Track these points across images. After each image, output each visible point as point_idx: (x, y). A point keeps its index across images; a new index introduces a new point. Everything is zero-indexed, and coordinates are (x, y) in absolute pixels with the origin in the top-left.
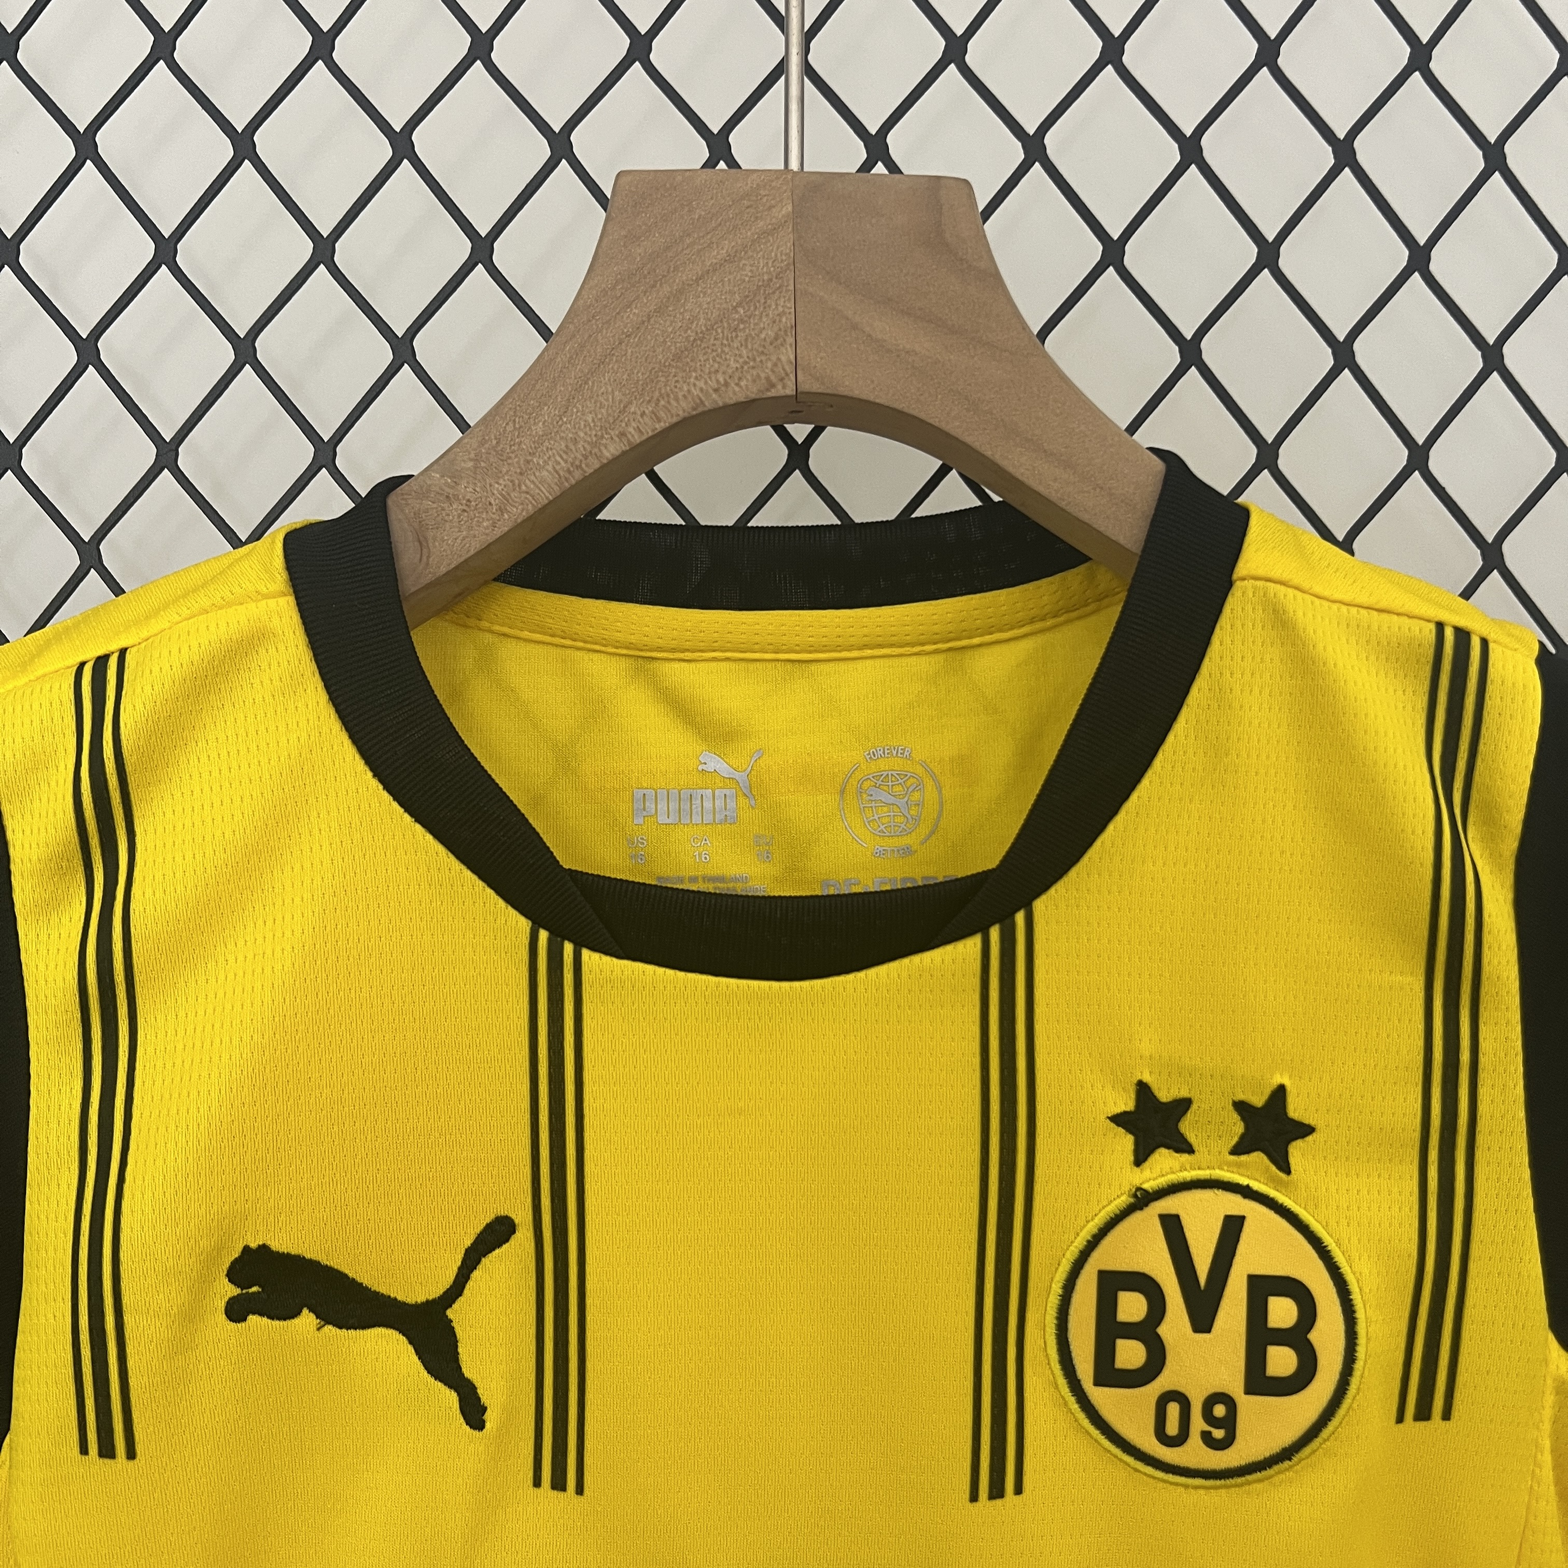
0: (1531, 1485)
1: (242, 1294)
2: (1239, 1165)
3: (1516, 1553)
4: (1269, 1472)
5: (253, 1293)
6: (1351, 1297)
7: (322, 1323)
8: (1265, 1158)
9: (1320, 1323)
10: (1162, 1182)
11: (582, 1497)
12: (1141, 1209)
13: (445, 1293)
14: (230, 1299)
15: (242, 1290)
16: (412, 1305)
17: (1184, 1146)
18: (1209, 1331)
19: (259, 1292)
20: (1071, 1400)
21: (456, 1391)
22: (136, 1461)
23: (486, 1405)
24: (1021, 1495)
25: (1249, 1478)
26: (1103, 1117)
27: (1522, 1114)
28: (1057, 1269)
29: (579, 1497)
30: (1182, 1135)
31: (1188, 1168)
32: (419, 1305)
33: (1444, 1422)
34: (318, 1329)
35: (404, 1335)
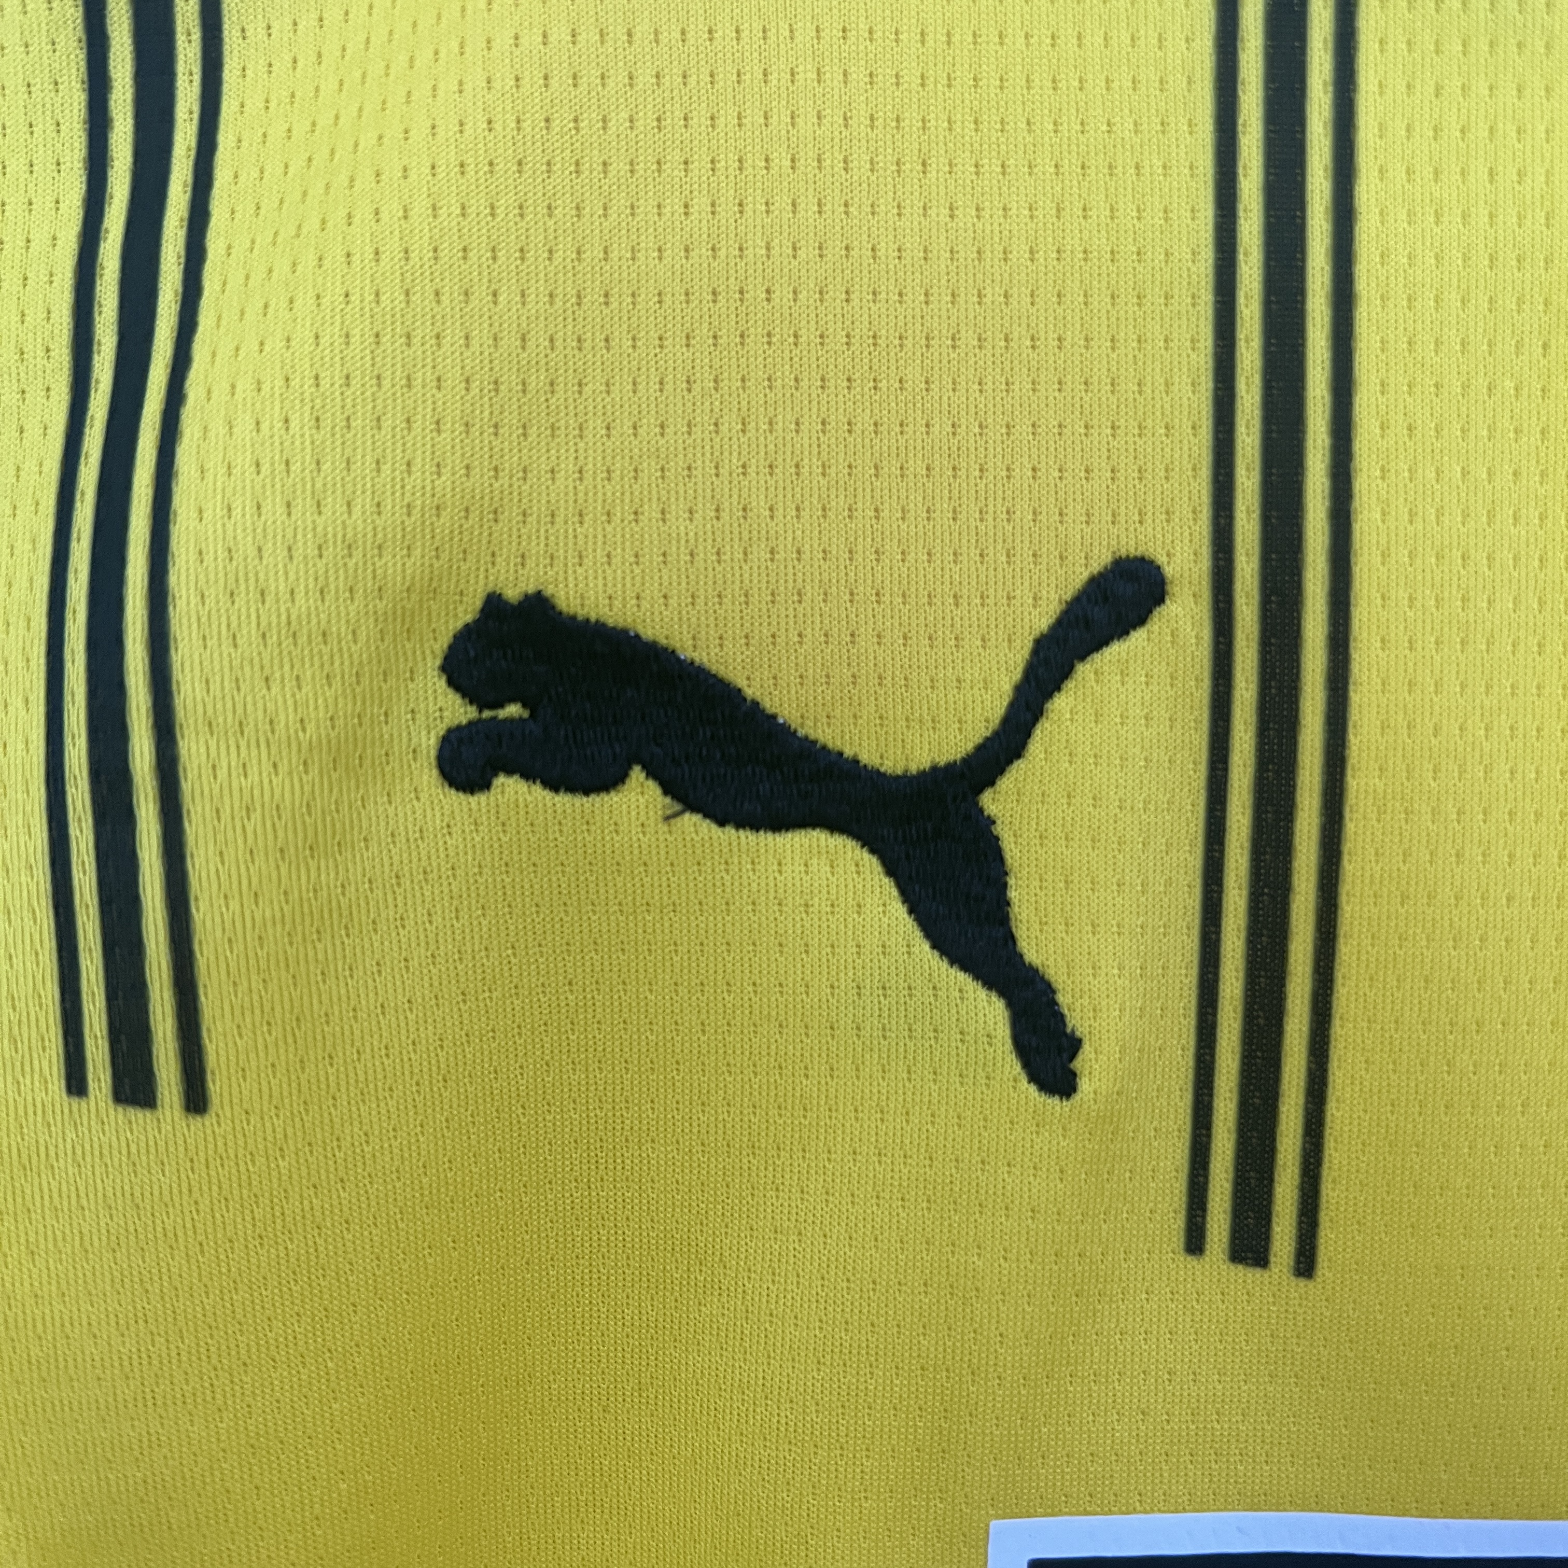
1: (480, 721)
5: (510, 721)
7: (678, 807)
11: (1311, 1284)
13: (980, 748)
14: (450, 731)
15: (480, 712)
16: (897, 778)
19: (521, 719)
21: (1002, 994)
22: (209, 1119)
23: (1078, 1034)
29: (1302, 1282)
32: (913, 777)
34: (667, 818)
35: (873, 851)
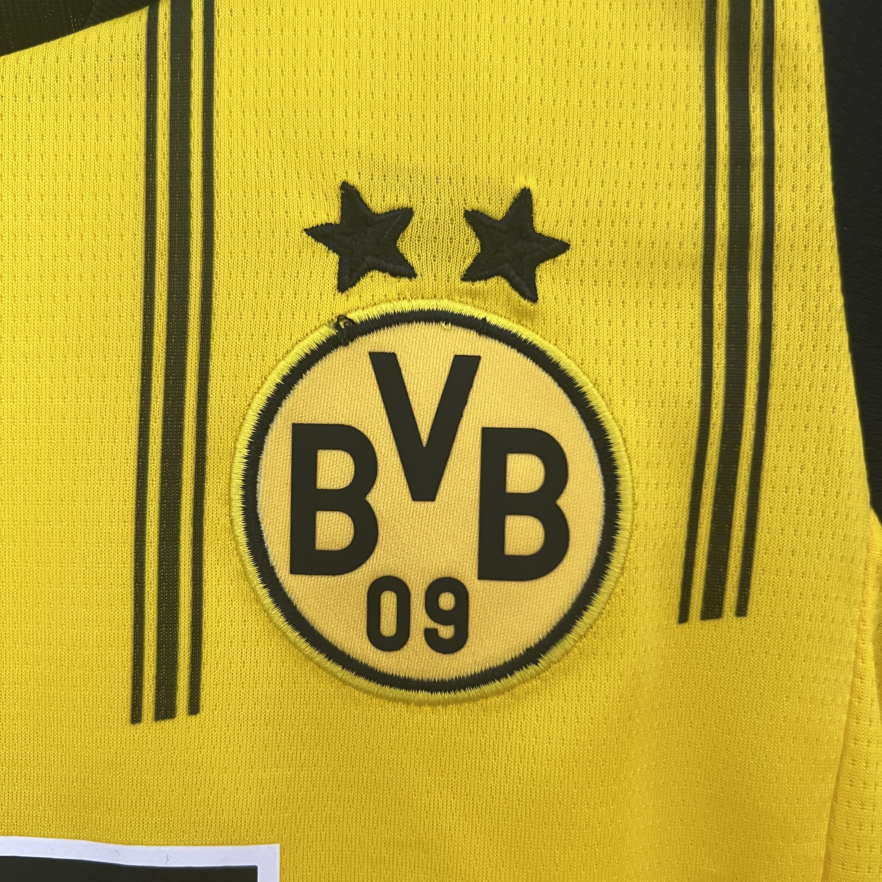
0: (850, 700)
2: (474, 295)
3: (832, 786)
4: (511, 680)
6: (612, 450)
8: (507, 285)
9: (572, 485)
10: (374, 312)
12: (346, 344)
17: (403, 269)
18: (433, 499)
20: (263, 592)
24: (198, 716)
25: (486, 688)
26: (298, 230)
27: (830, 223)
28: (241, 424)
30: (402, 256)
31: (409, 297)
33: (739, 619)
